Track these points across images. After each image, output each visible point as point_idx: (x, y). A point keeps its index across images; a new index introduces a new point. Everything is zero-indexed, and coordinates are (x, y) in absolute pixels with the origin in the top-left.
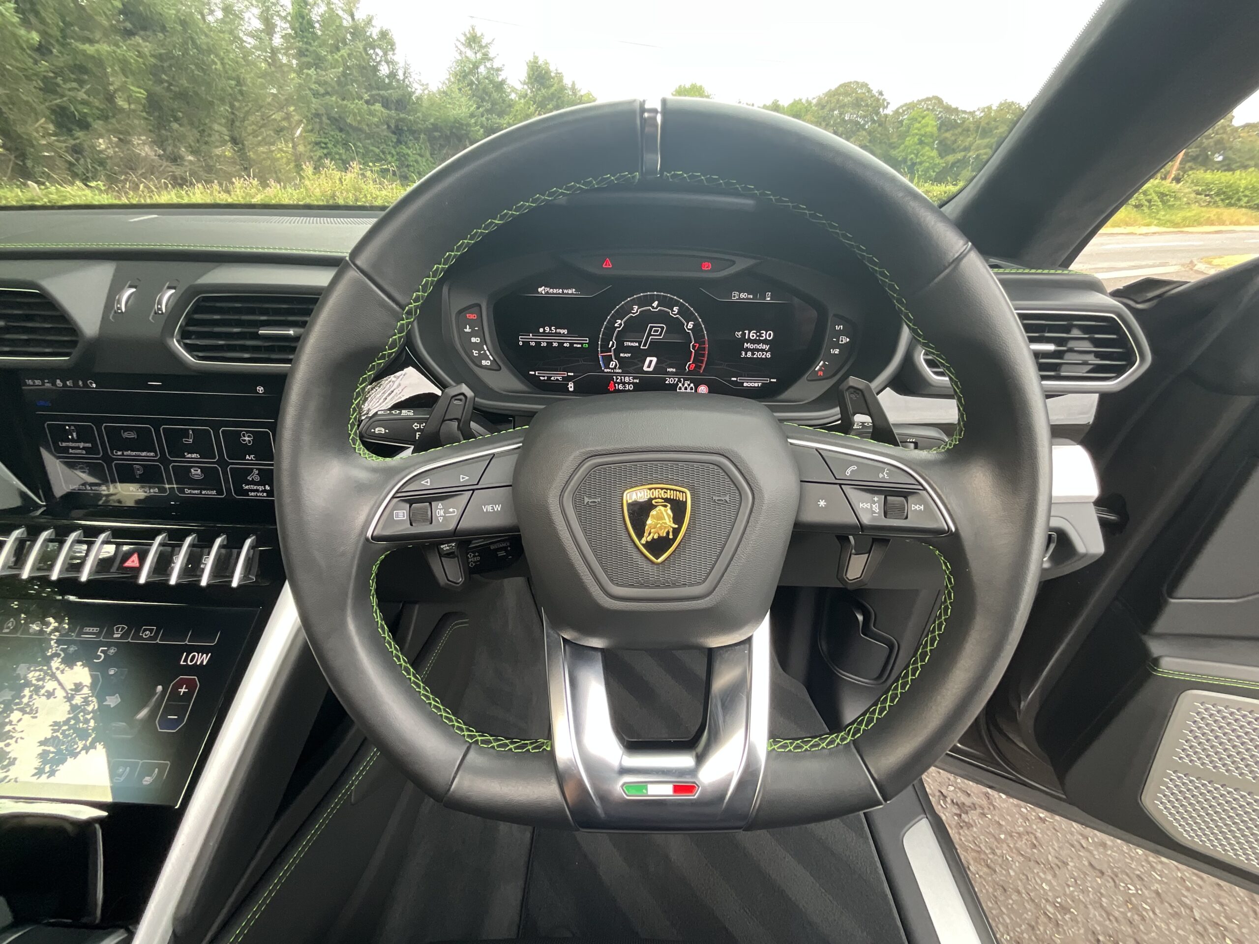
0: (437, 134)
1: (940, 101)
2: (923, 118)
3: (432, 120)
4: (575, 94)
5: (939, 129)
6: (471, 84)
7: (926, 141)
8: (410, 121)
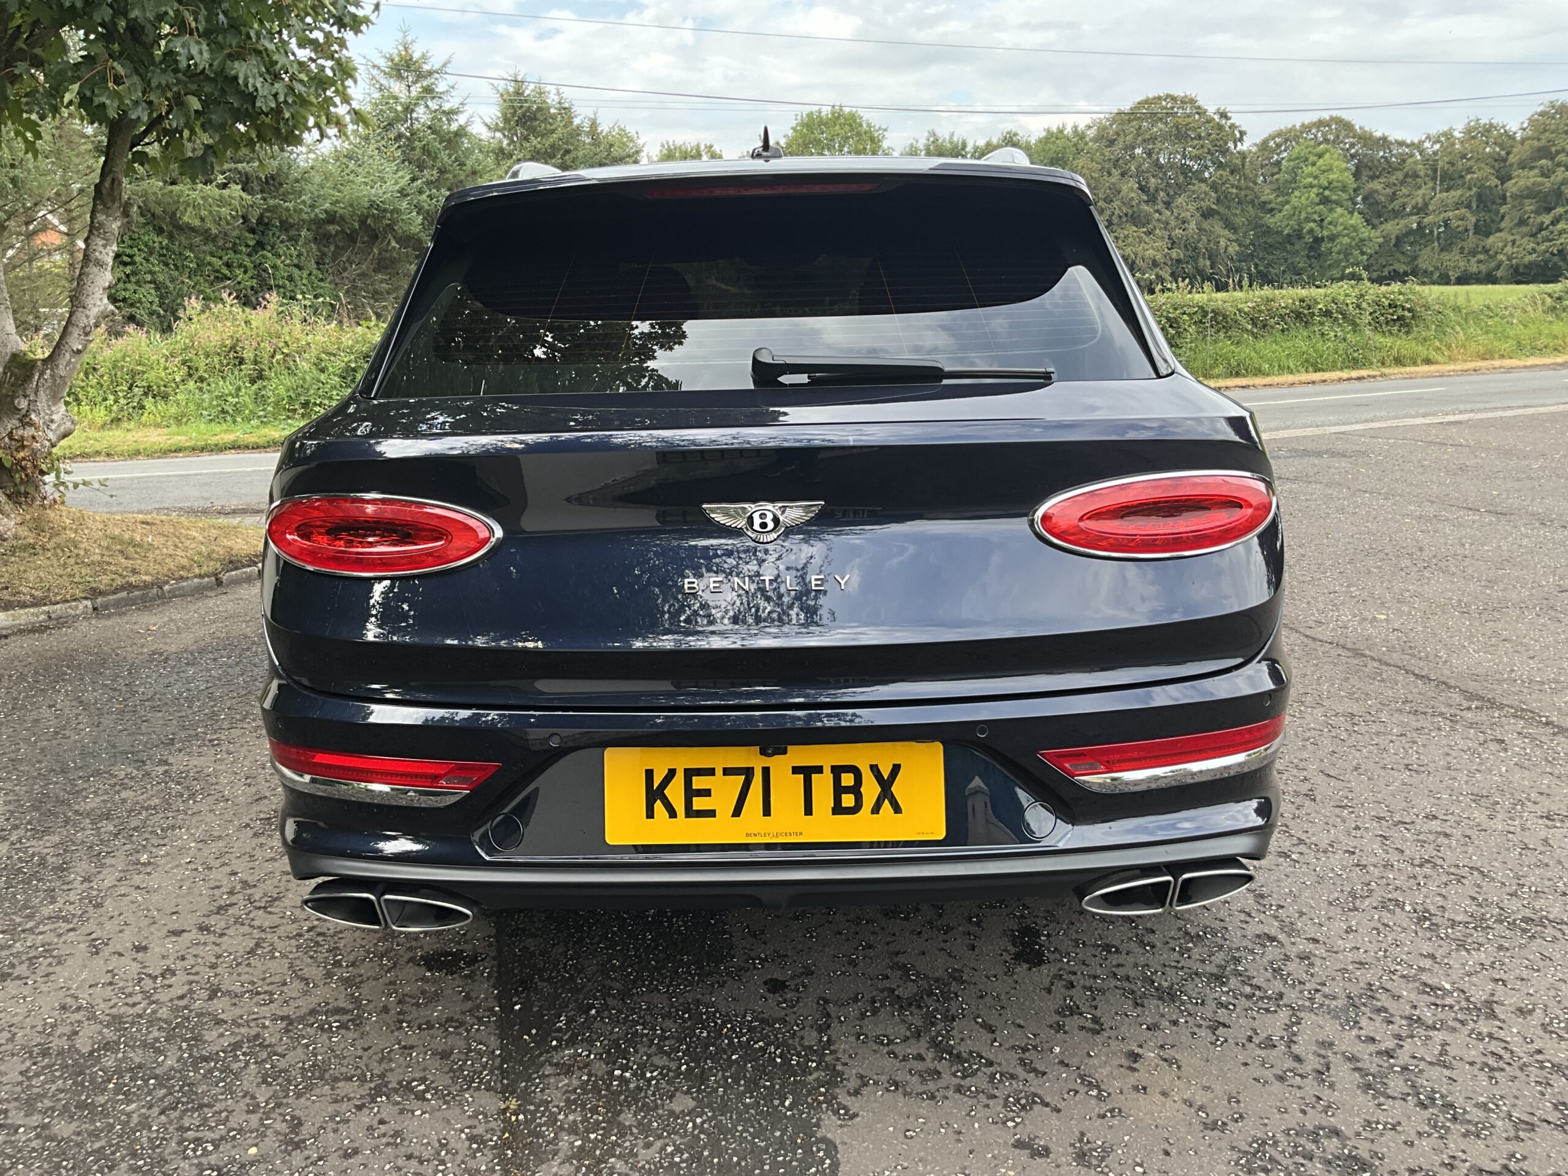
0: (333, 228)
1: (1347, 126)
2: (1320, 156)
3: (327, 205)
4: (596, 143)
5: (1357, 175)
6: (400, 136)
7: (1334, 197)
8: (288, 209)
